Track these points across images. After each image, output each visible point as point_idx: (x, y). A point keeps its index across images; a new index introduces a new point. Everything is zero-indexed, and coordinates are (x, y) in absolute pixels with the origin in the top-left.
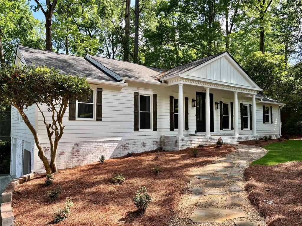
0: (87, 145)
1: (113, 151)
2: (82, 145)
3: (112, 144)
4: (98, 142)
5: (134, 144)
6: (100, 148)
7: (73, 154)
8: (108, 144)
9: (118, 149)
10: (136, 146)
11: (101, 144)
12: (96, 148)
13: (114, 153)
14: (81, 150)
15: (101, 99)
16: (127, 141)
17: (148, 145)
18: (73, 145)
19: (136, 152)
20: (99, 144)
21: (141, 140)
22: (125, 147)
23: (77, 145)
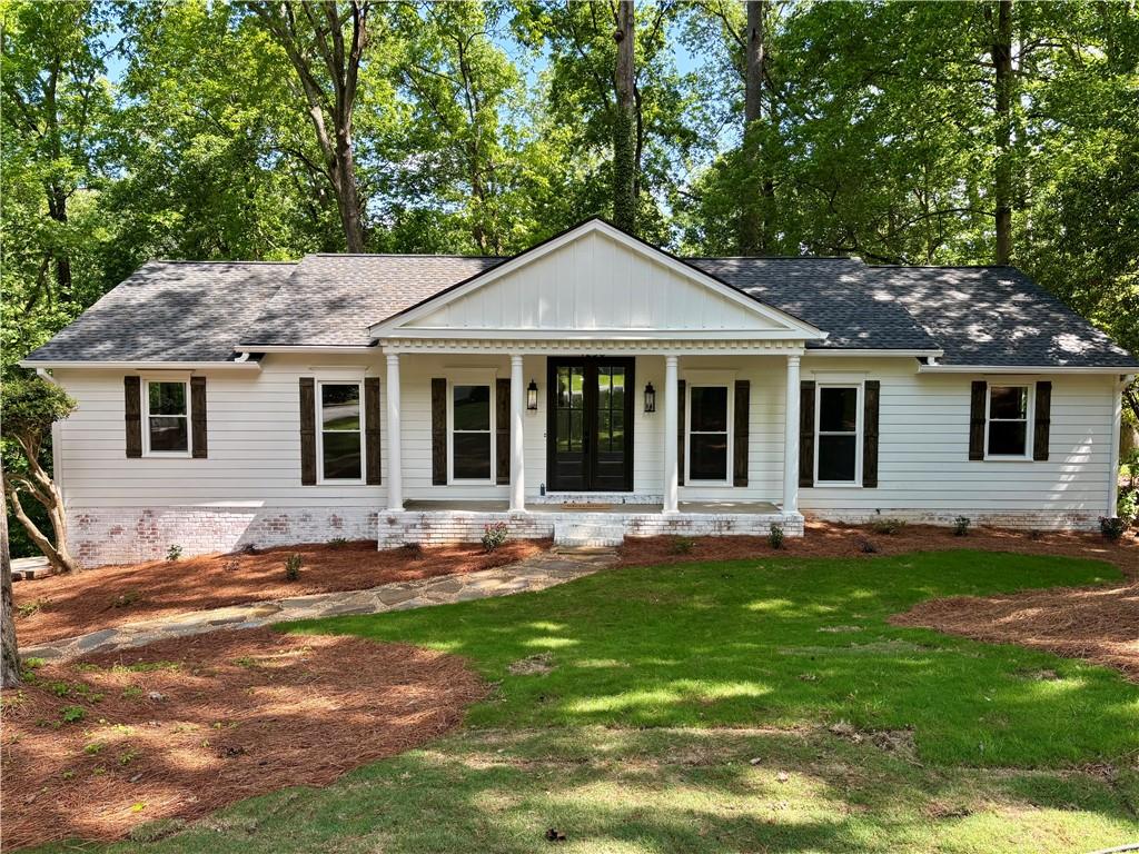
0: (175, 515)
1: (242, 532)
2: (163, 513)
3: (240, 515)
4: (201, 509)
5: (305, 520)
6: (207, 524)
7: (142, 533)
8: (227, 514)
9: (255, 529)
10: (312, 524)
11: (210, 514)
12: (198, 524)
13: (243, 537)
14: (159, 526)
15: (200, 404)
16: (283, 512)
17: (351, 523)
18: (140, 512)
19: (312, 542)
20: (203, 514)
21: (327, 510)
22: (276, 526)
23: (149, 513)
